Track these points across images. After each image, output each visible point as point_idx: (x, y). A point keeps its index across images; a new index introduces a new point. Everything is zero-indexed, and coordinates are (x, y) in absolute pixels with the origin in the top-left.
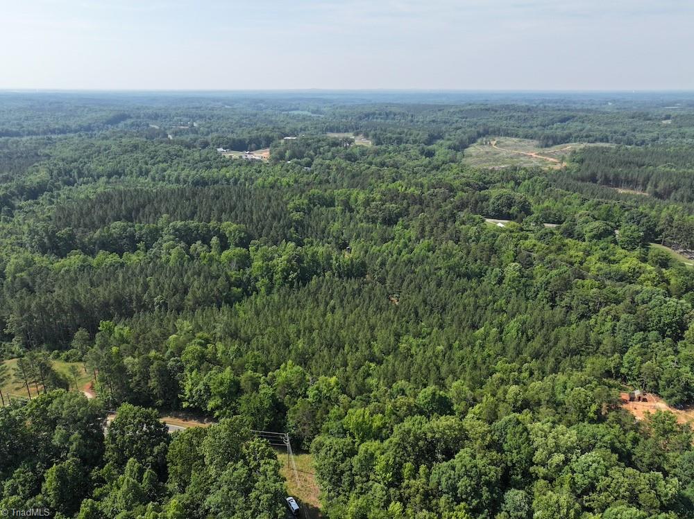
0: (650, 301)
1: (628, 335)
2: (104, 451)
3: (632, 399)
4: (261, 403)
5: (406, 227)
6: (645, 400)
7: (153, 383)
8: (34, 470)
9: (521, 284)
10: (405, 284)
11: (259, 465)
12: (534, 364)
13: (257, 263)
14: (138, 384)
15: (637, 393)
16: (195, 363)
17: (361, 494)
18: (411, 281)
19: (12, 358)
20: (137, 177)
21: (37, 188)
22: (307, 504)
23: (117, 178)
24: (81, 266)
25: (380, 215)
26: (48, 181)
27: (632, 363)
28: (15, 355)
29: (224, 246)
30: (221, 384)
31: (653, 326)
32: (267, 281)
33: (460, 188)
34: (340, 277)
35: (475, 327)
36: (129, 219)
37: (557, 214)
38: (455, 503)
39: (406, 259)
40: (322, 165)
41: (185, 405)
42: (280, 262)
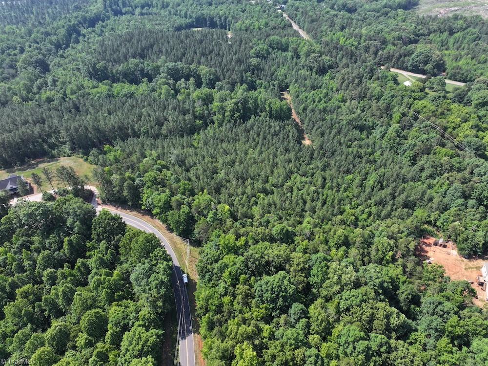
0: (484, 175)
1: (454, 199)
2: (91, 234)
3: (436, 244)
4: (179, 217)
5: (333, 78)
6: (445, 246)
7: (125, 193)
8: (59, 236)
9: (396, 143)
10: (315, 128)
11: (157, 263)
12: (374, 209)
13: (216, 104)
14: (118, 192)
15: (441, 241)
16: (150, 184)
17: (212, 287)
18: (319, 127)
19: (65, 156)
20: (161, 9)
21: (95, 18)
22: (192, 280)
23: (147, 9)
24: (107, 94)
25: (316, 65)
26: (102, 12)
27: (446, 221)
28: (66, 155)
29: (199, 85)
30: (160, 201)
31: (475, 196)
32: (220, 116)
33: (391, 42)
34: (271, 117)
35: (348, 172)
36: (142, 56)
37: (465, 74)
38: (261, 304)
39: (322, 107)
40: (293, 6)
41: (143, 208)
42: (230, 104)
